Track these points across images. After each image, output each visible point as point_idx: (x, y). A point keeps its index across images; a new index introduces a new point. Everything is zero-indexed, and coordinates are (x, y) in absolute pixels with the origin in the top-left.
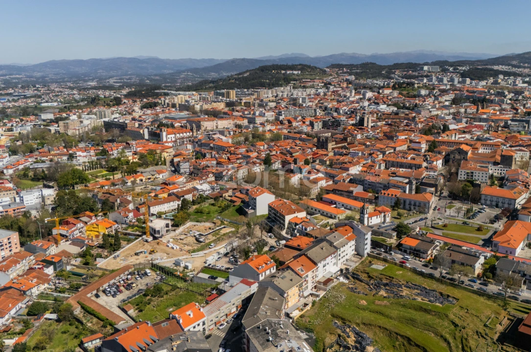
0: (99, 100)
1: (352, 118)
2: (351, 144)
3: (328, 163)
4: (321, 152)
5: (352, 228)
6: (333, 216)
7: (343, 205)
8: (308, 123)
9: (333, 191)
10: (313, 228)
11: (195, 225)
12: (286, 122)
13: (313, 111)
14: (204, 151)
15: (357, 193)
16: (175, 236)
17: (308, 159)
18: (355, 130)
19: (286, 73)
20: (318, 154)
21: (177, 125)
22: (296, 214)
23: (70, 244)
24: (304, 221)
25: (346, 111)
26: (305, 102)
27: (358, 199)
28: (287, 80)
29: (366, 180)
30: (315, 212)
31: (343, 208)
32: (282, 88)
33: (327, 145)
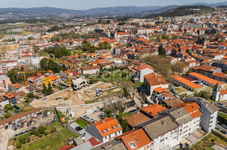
0: (101, 21)
1: (224, 29)
2: (220, 42)
3: (202, 52)
4: (198, 46)
5: (200, 105)
6: (192, 89)
7: (203, 81)
8: (196, 31)
9: (198, 70)
10: (170, 98)
11: (103, 84)
12: (183, 31)
13: (201, 26)
14: (131, 43)
15: (216, 73)
16: (88, 90)
17: (188, 50)
18: (225, 35)
19: (192, 10)
20: (196, 47)
21: (126, 31)
22: (160, 86)
23: (25, 88)
24: (164, 92)
25: (222, 25)
26: (198, 21)
27: (216, 78)
28: (192, 13)
29: (225, 65)
30: (179, 84)
31: (202, 84)
32: (188, 16)
33: (203, 42)
